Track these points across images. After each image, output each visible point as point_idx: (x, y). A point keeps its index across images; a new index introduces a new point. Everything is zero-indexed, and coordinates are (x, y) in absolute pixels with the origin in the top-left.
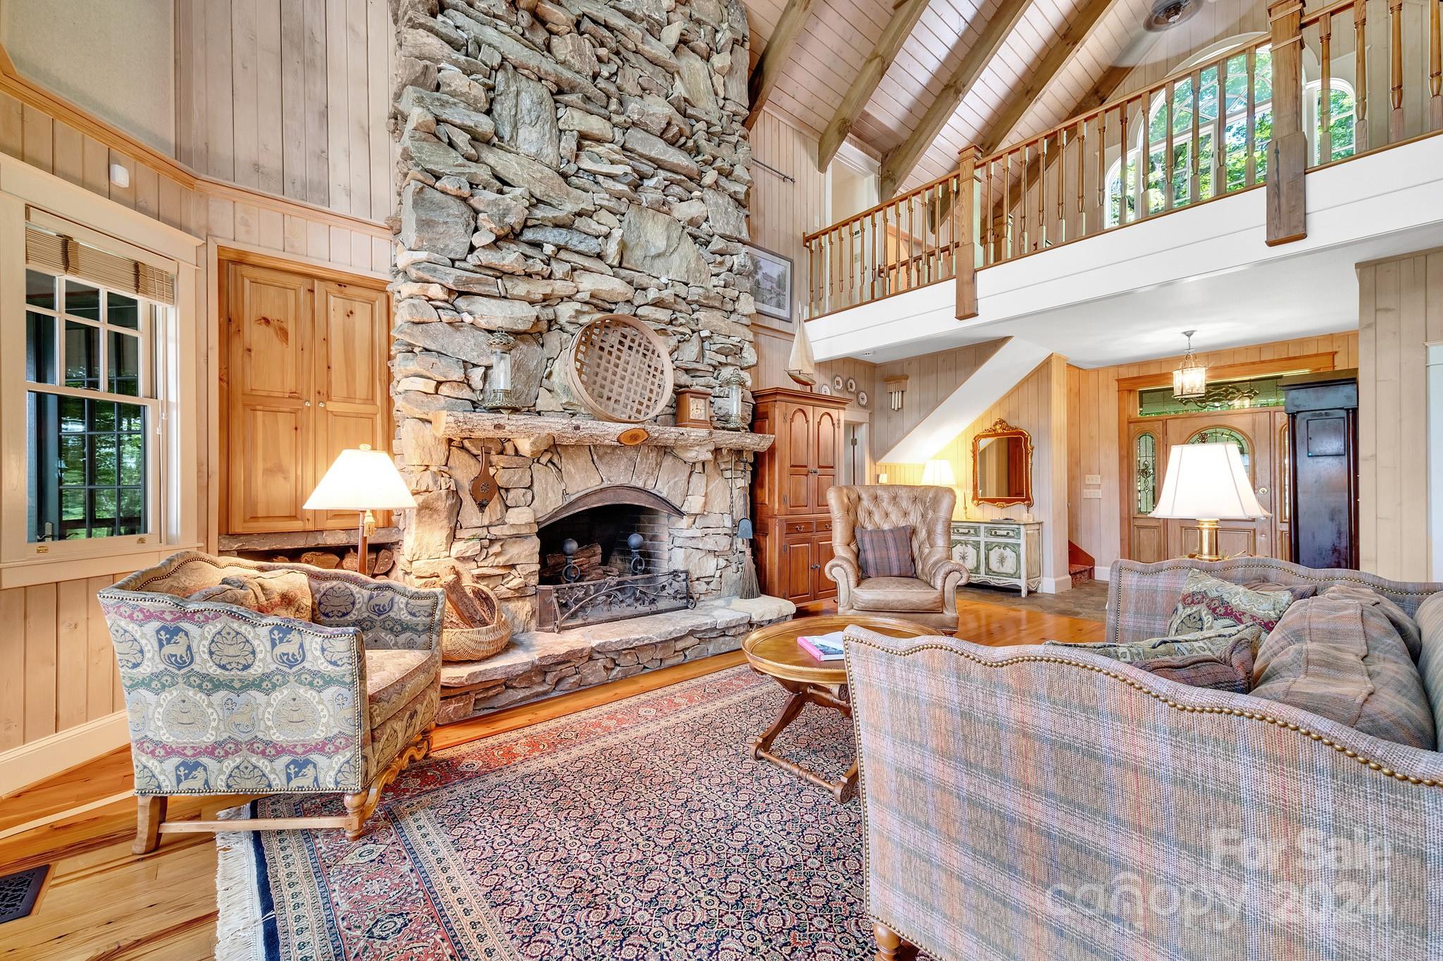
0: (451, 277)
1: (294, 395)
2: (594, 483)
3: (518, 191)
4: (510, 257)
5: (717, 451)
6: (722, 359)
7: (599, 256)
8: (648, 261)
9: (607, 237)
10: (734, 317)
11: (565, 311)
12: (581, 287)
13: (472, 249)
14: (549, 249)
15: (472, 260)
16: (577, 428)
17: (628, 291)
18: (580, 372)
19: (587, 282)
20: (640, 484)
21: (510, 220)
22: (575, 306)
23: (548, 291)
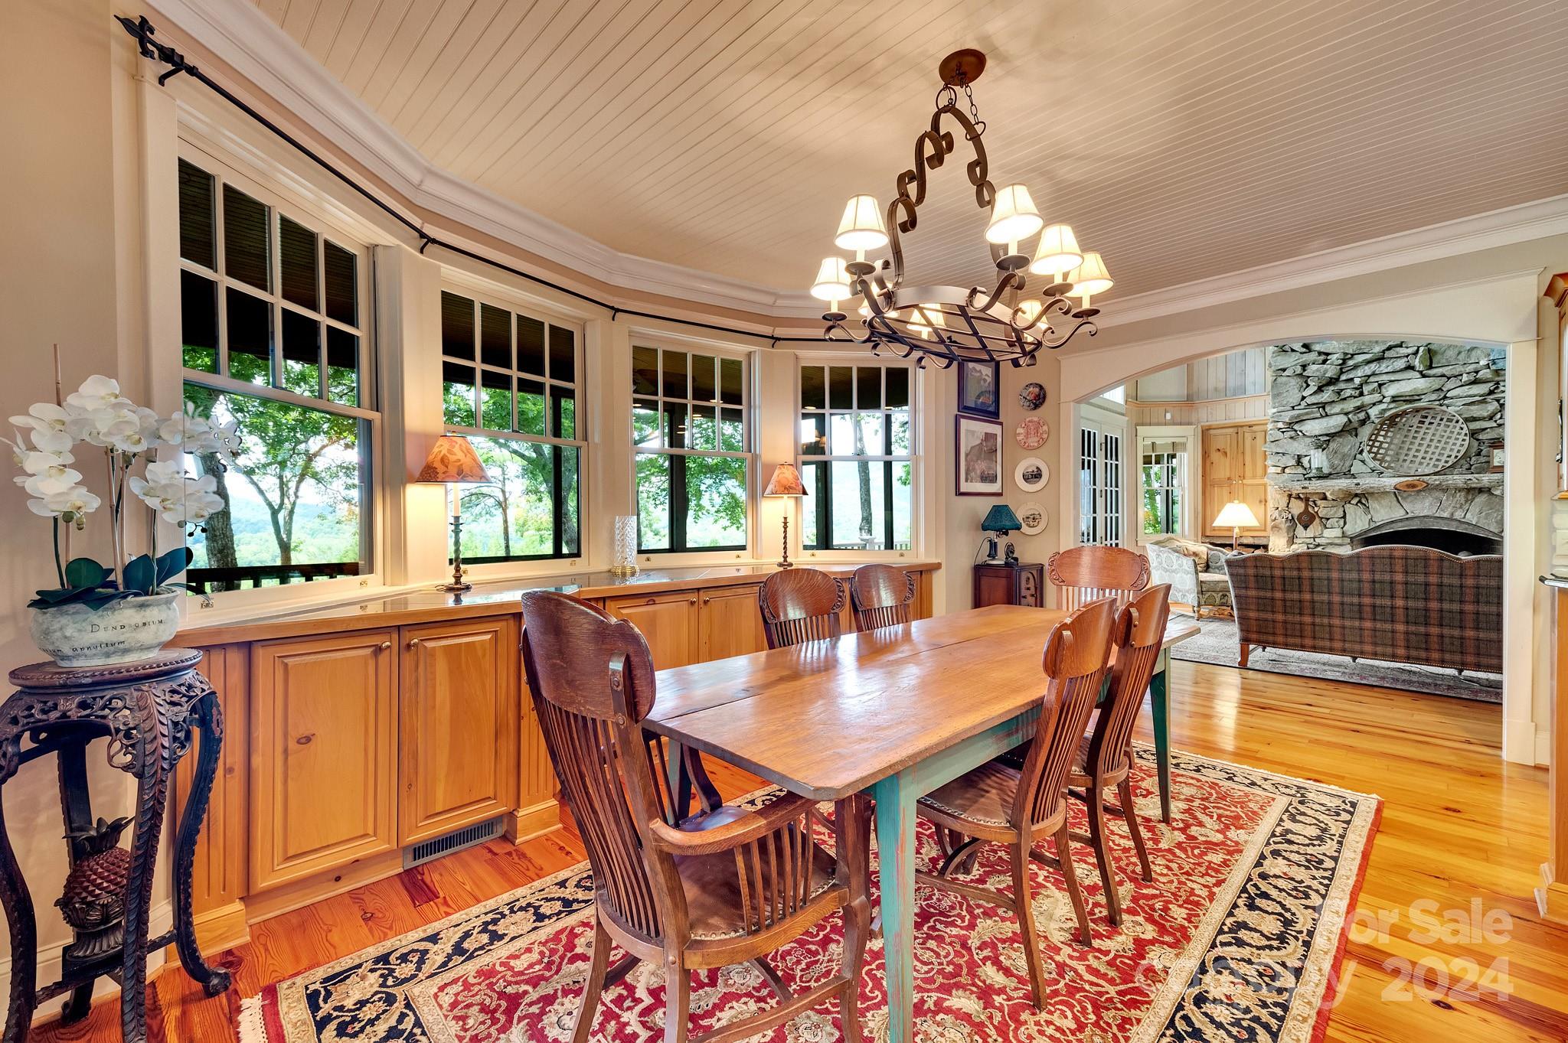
0: (1287, 417)
1: (1229, 479)
2: (1399, 514)
3: (1335, 356)
4: (1327, 395)
7: (1410, 368)
8: (1462, 354)
9: (1416, 353)
11: (1374, 411)
12: (1386, 394)
13: (1304, 398)
14: (1357, 381)
15: (1303, 403)
16: (1358, 484)
17: (1436, 383)
18: (1379, 448)
19: (1391, 391)
20: (1446, 515)
21: (1329, 375)
22: (1383, 406)
23: (1358, 404)
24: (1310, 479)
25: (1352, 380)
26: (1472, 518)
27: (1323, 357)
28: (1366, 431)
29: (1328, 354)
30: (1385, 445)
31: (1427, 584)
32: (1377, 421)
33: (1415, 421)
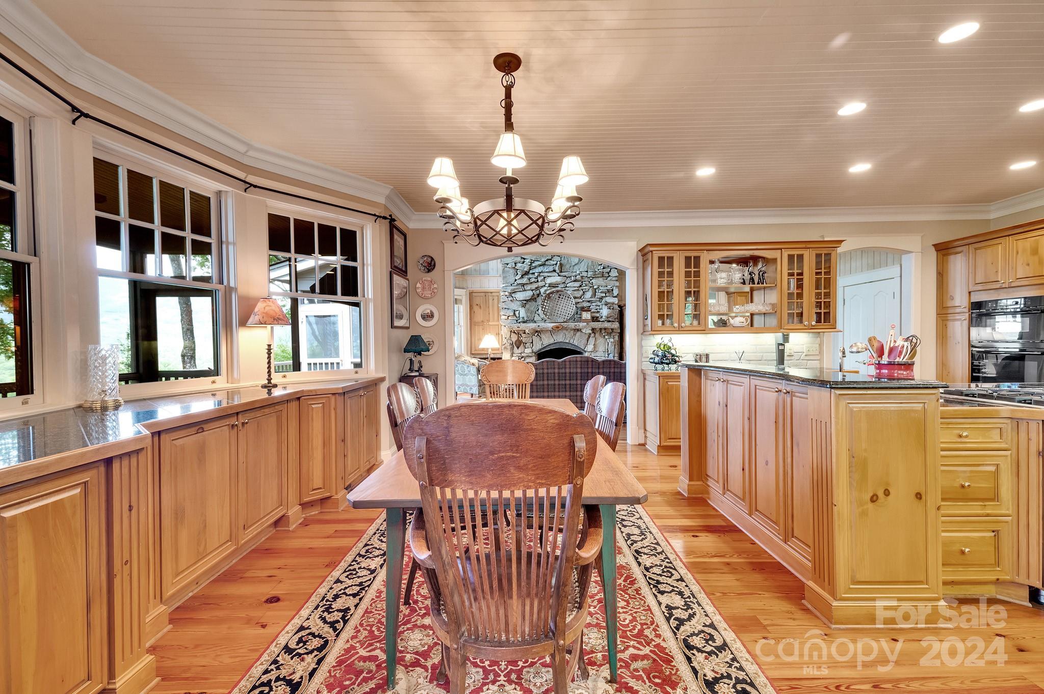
0: (510, 289)
1: (482, 321)
2: (552, 341)
3: (528, 260)
4: (525, 280)
5: (593, 330)
6: (604, 295)
7: (554, 271)
8: (572, 267)
9: (556, 264)
10: (609, 278)
11: (542, 290)
12: (547, 283)
13: (516, 280)
14: (536, 274)
15: (516, 283)
16: (537, 326)
17: (563, 279)
18: (545, 308)
19: (549, 281)
20: (567, 341)
21: (525, 270)
22: (546, 288)
23: (537, 286)
24: (519, 323)
25: (534, 273)
26: (576, 343)
27: (523, 260)
28: (540, 300)
29: (524, 259)
30: (547, 307)
31: (588, 373)
32: (544, 295)
33: (557, 296)
